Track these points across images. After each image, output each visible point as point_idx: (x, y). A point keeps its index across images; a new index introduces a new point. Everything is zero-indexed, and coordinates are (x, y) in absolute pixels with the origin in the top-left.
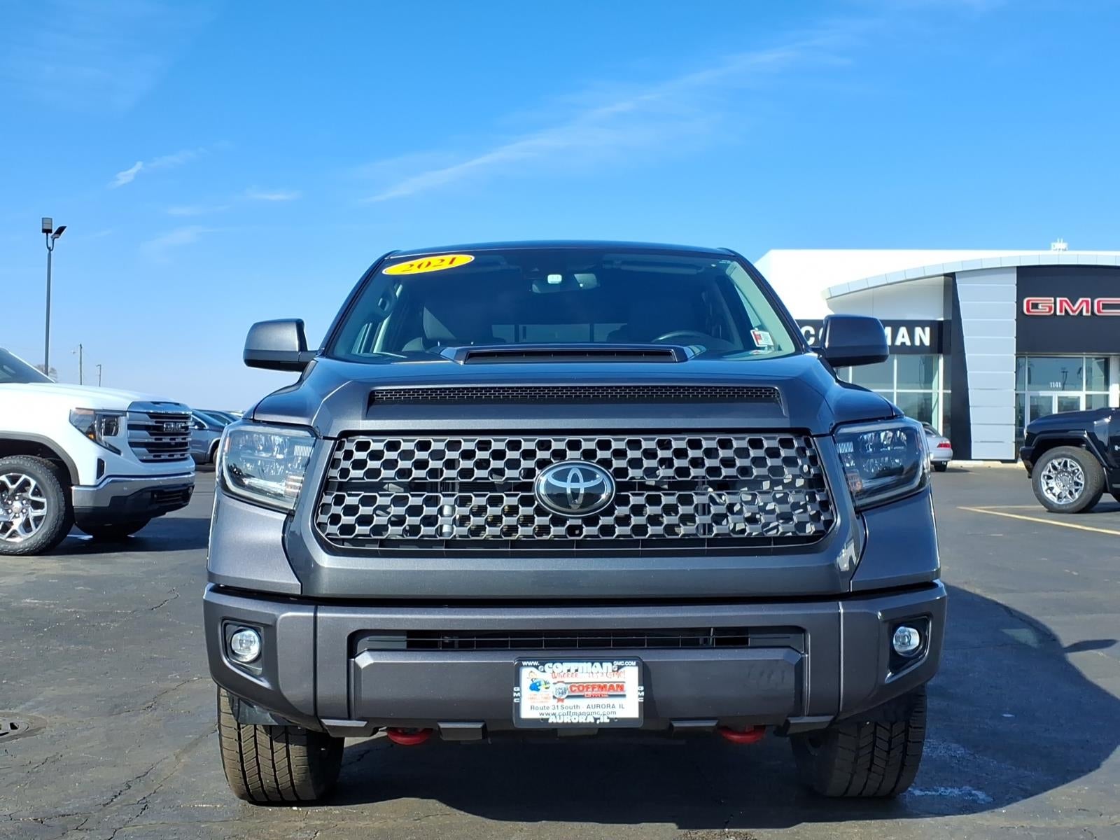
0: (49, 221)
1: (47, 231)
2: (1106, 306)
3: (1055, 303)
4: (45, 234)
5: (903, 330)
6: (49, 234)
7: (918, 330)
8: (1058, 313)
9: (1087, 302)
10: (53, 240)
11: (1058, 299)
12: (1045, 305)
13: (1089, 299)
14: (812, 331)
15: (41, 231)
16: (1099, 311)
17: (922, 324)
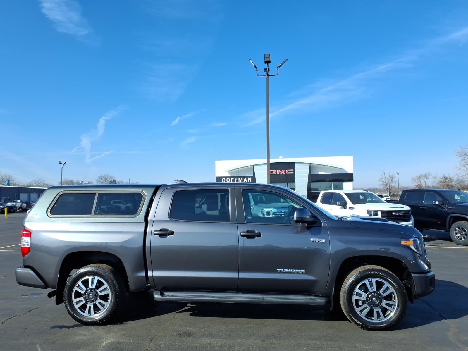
2: (289, 172)
3: (277, 171)
5: (245, 178)
7: (249, 178)
8: (278, 174)
9: (284, 171)
11: (278, 170)
12: (274, 172)
13: (285, 170)
14: (225, 179)
16: (287, 173)
17: (250, 177)
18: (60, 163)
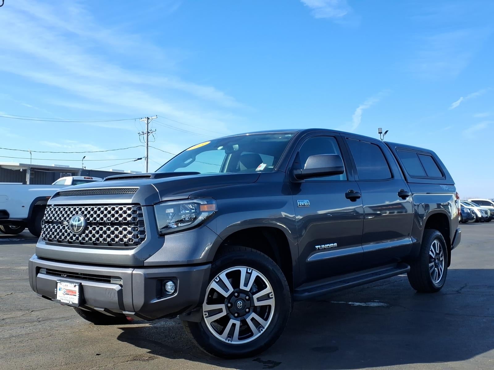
0: (381, 129)
1: (380, 133)
4: (380, 134)
6: (381, 134)
10: (384, 136)
15: (378, 133)
18: (379, 133)
